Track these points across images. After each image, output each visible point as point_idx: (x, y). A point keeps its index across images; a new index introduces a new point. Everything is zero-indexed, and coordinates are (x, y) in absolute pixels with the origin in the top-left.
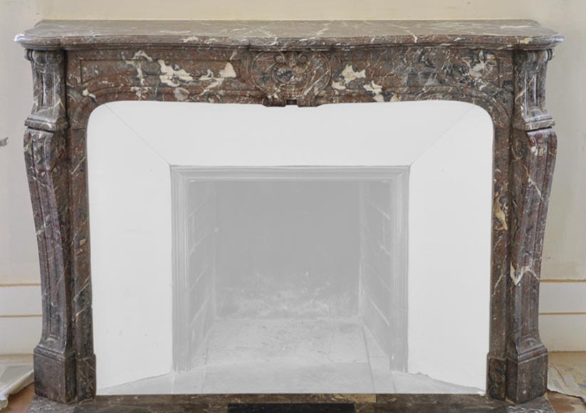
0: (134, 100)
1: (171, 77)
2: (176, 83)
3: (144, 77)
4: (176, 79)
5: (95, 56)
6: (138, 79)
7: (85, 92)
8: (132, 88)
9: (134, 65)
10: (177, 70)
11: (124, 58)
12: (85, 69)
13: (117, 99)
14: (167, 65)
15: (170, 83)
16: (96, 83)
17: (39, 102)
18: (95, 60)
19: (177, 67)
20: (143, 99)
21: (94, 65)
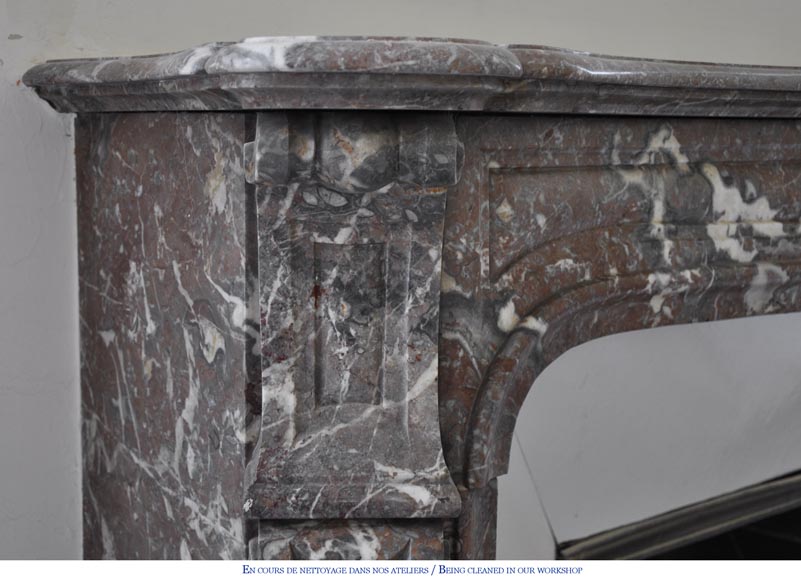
0: (641, 326)
1: (733, 228)
2: (748, 248)
3: (670, 234)
4: (746, 233)
5: (535, 153)
6: (656, 244)
7: (507, 317)
8: (651, 278)
9: (645, 186)
10: (749, 200)
11: (616, 160)
12: (505, 209)
13: (598, 332)
14: (727, 182)
15: (735, 250)
16: (538, 271)
17: (298, 390)
18: (534, 171)
19: (751, 189)
20: (666, 322)
21: (535, 191)
